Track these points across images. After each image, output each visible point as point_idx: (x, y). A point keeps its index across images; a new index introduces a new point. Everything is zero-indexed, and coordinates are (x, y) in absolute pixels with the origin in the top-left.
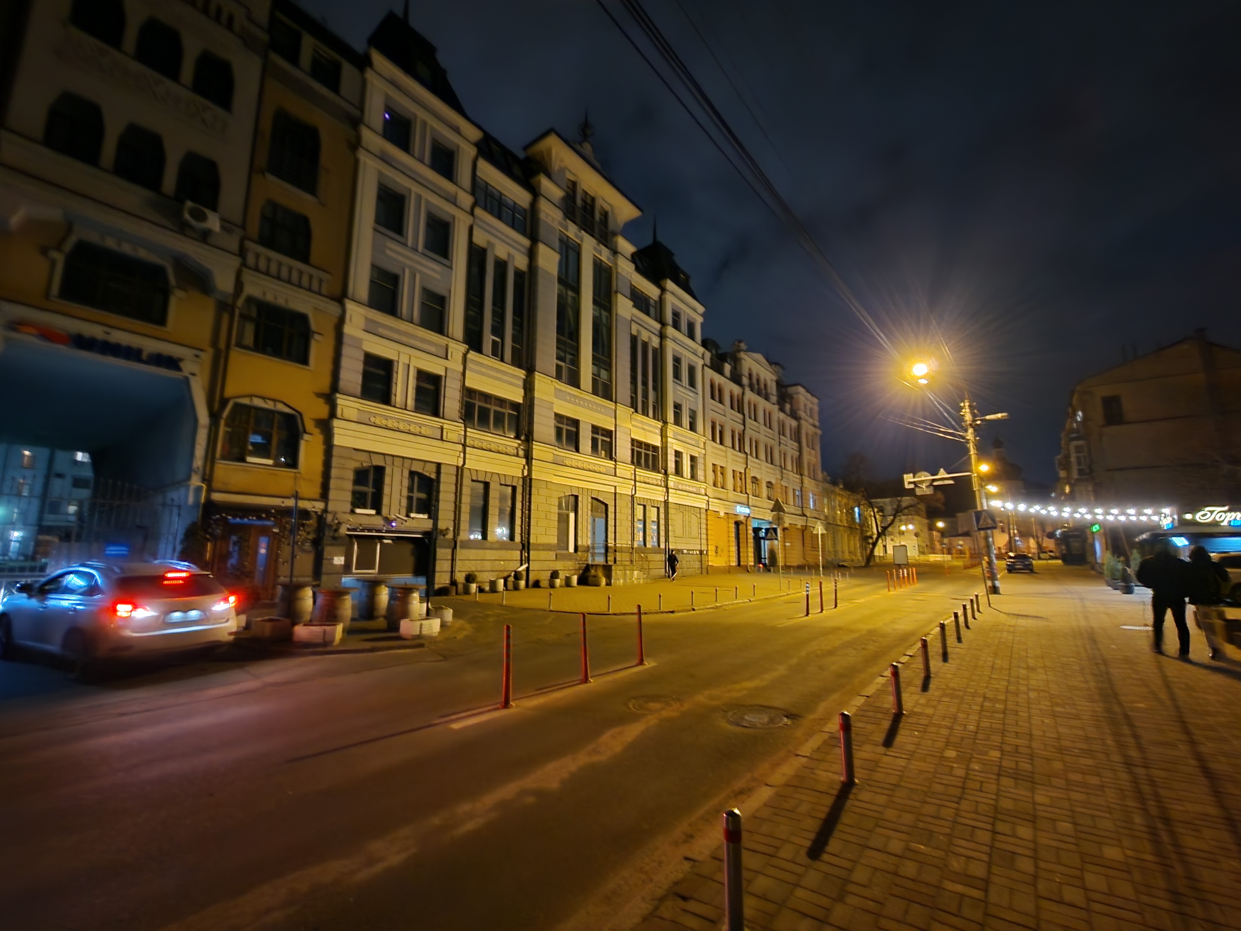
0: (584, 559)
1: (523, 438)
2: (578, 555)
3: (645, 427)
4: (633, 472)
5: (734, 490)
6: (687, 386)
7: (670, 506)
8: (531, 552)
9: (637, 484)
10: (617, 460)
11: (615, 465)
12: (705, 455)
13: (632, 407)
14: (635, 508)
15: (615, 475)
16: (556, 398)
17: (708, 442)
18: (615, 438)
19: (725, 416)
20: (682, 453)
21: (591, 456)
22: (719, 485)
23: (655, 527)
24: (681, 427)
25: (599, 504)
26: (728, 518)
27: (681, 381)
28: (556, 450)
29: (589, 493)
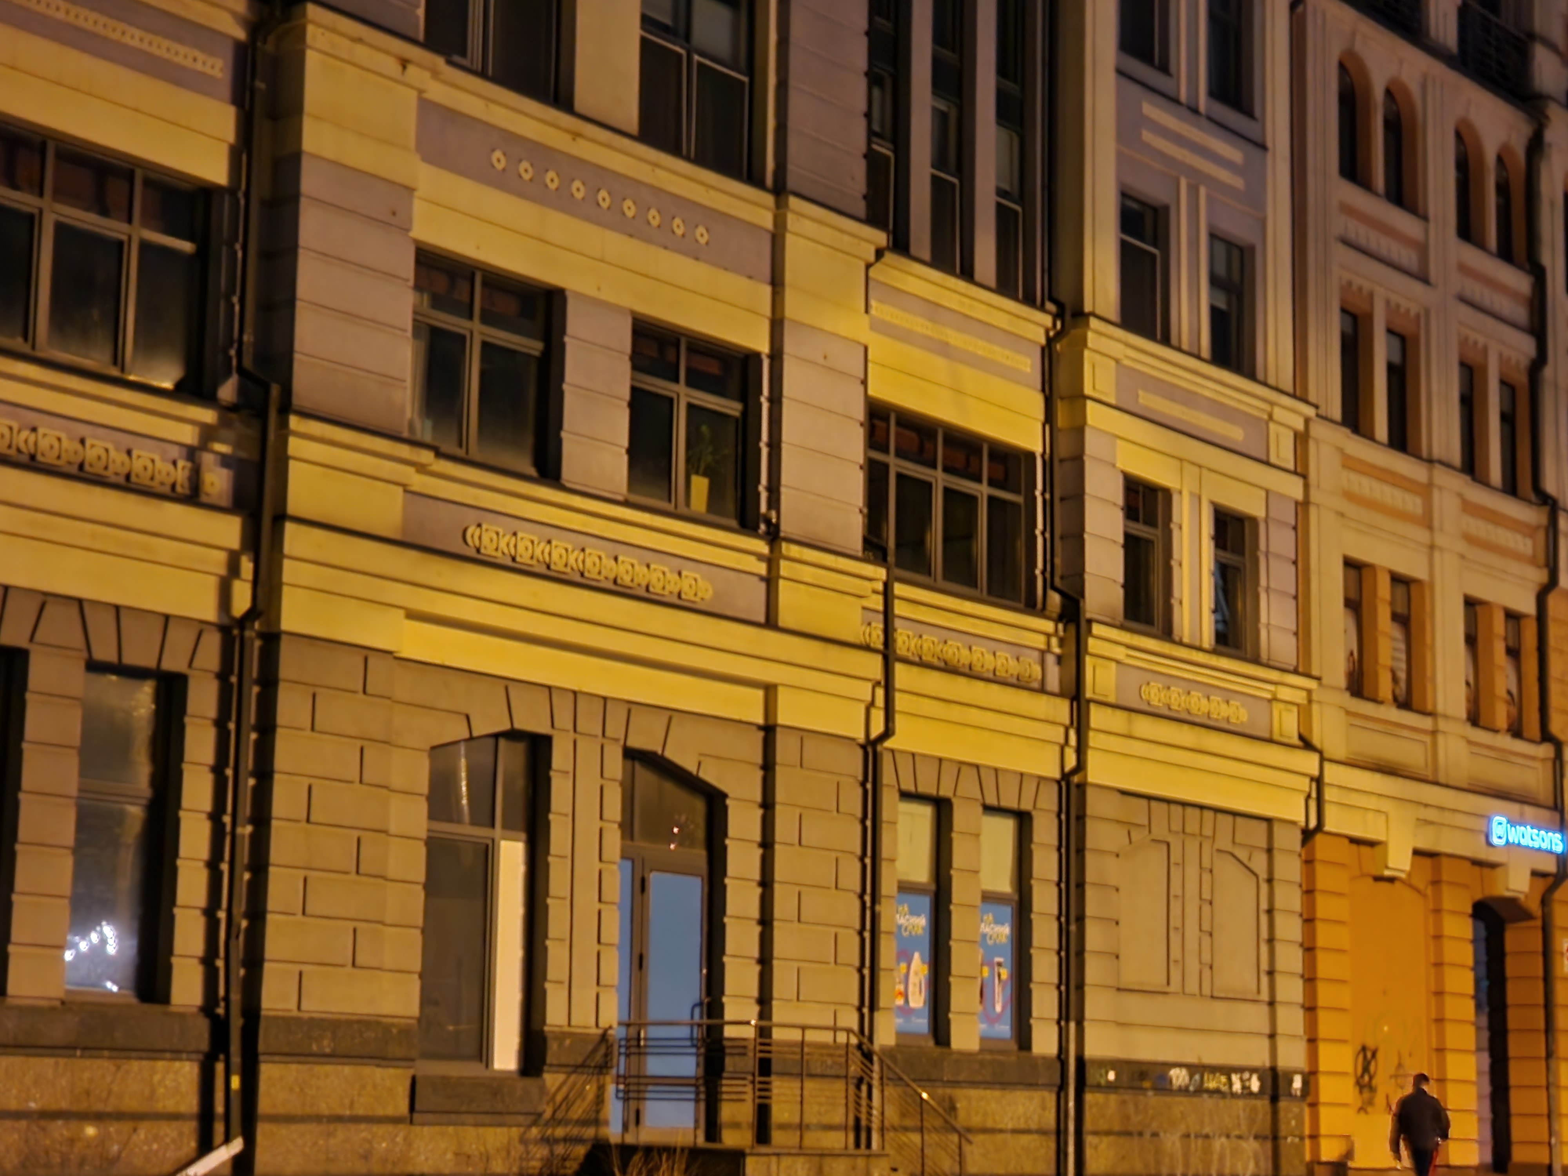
0: (578, 1111)
1: (227, 391)
2: (543, 1089)
3: (955, 338)
4: (877, 603)
5: (1474, 719)
6: (1203, 101)
7: (1095, 804)
8: (268, 1071)
9: (902, 674)
10: (786, 528)
11: (771, 562)
12: (1303, 506)
13: (873, 219)
14: (886, 814)
15: (770, 623)
16: (428, 159)
17: (1319, 430)
18: (776, 400)
19: (1425, 280)
20: (1167, 493)
21: (626, 504)
22: (1385, 688)
23: (1004, 931)
24: (1166, 340)
25: (671, 789)
26: (1436, 883)
27: (1164, 68)
28: (421, 469)
29: (615, 728)
